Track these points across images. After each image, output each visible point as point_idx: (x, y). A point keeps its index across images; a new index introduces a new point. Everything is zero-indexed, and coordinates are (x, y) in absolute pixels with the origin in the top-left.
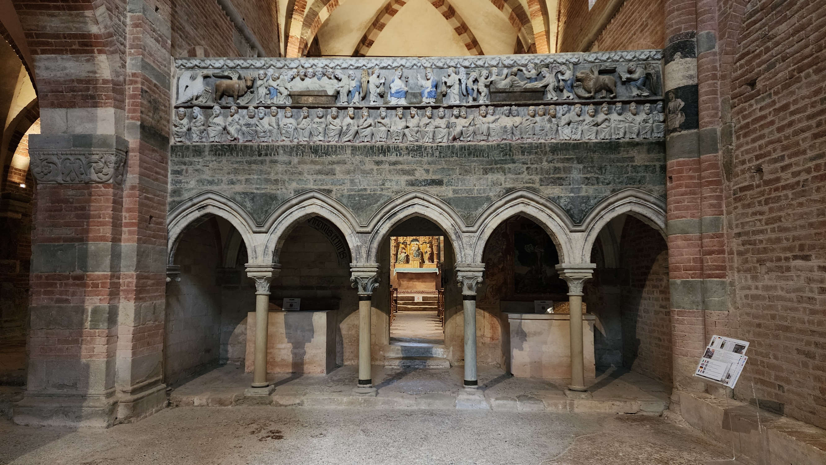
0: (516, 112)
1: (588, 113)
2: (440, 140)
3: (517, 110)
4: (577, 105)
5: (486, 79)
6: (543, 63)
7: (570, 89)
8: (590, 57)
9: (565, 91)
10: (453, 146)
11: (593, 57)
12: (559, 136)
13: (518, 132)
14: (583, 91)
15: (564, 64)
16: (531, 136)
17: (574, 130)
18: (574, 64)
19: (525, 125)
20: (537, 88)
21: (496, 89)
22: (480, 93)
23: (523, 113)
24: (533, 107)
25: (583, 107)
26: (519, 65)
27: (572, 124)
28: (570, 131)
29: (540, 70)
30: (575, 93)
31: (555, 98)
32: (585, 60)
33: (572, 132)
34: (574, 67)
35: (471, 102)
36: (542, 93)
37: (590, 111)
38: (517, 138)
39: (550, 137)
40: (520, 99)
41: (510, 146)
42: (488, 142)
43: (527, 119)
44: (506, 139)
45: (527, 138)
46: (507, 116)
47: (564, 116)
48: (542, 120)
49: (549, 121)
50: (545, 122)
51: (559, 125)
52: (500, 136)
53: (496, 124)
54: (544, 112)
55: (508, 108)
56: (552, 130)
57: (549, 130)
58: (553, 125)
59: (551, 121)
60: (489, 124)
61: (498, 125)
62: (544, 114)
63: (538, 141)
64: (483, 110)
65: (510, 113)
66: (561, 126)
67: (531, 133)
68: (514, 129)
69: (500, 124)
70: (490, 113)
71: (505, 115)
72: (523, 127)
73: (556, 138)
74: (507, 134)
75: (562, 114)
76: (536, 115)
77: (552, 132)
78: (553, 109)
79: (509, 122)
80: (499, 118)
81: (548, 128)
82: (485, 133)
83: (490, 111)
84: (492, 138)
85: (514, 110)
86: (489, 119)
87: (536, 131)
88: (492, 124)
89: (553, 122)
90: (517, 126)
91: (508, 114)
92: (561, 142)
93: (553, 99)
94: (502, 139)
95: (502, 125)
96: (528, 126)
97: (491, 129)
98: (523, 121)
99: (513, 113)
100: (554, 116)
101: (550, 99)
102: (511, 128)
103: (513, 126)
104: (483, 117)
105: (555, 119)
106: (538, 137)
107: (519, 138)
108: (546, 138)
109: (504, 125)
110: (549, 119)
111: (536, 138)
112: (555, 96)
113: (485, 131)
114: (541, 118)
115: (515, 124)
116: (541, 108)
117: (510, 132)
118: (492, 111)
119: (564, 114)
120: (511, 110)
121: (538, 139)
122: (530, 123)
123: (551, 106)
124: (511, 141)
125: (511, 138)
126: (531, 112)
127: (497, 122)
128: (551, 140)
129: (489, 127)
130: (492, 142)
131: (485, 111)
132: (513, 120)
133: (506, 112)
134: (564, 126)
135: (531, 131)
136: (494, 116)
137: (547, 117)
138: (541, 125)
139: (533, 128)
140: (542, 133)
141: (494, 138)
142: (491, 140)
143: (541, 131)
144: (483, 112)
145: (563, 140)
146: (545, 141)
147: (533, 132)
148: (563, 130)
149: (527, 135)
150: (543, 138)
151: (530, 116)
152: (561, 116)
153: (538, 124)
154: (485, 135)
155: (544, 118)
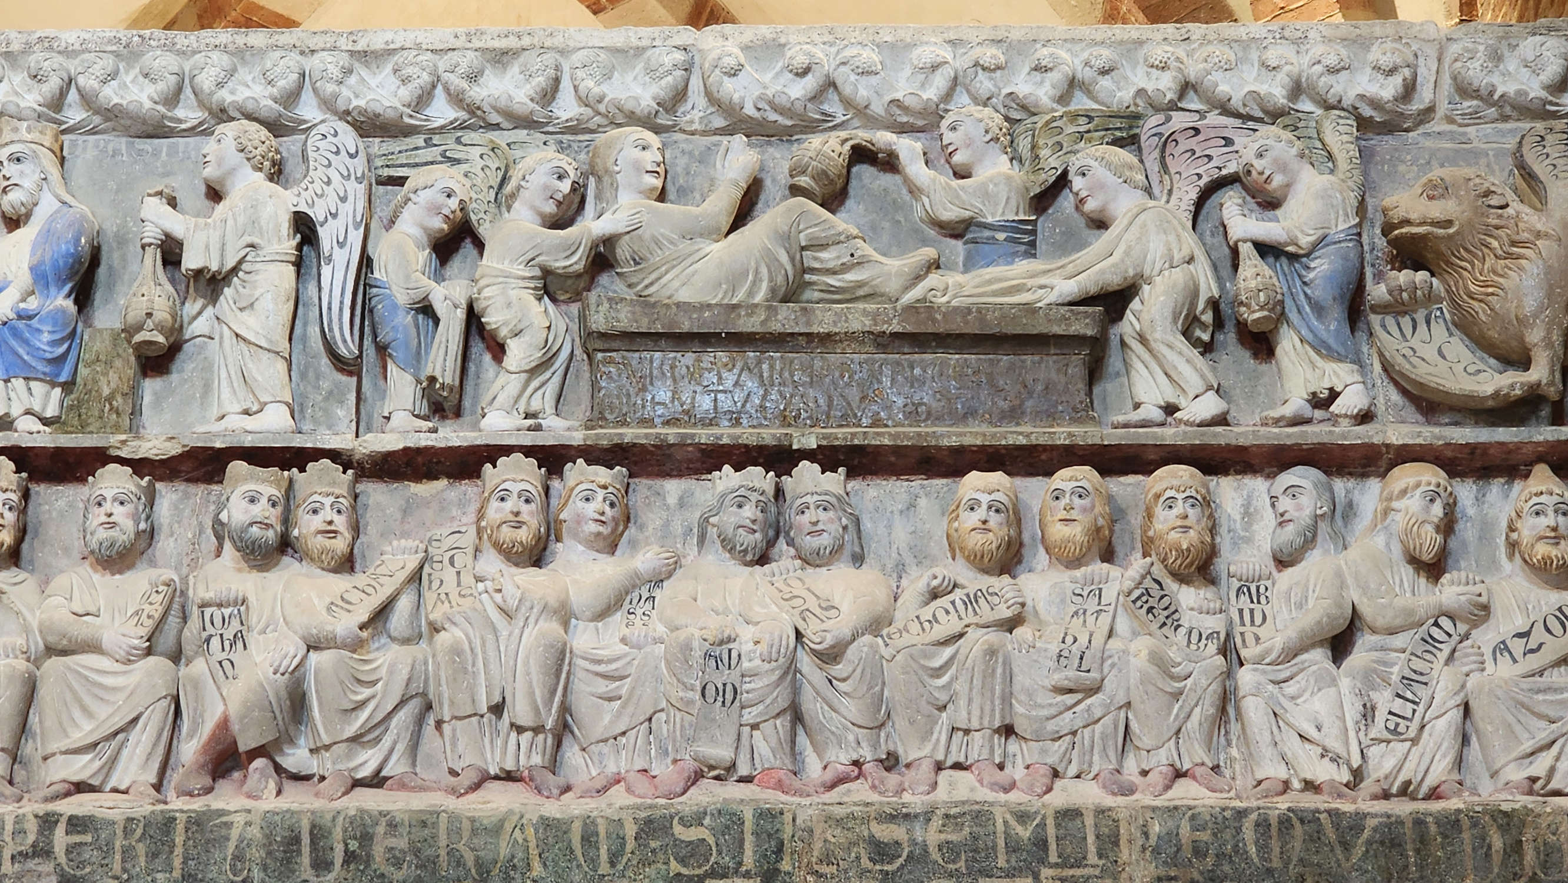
0: (831, 523)
1: (1513, 546)
2: (81, 767)
3: (842, 502)
4: (1406, 475)
5: (559, 222)
6: (1081, 102)
7: (1333, 325)
8: (1511, 64)
9: (1288, 344)
10: (197, 822)
11: (1532, 66)
12: (1250, 758)
13: (851, 709)
14: (1458, 348)
15: (1275, 115)
16: (978, 746)
17: (1384, 700)
18: (1364, 124)
19: (915, 636)
20: (1029, 309)
21: (644, 302)
22: (498, 350)
23: (901, 534)
24: (997, 478)
25: (1466, 491)
26: (862, 112)
27: (1364, 642)
28: (1352, 712)
29: (1052, 163)
30: (1387, 368)
31: (1209, 406)
32: (1464, 90)
33: (1368, 713)
34: (1365, 156)
35: (401, 419)
36: (1076, 365)
37: (1530, 528)
38: (841, 758)
39: (1163, 757)
40: (875, 408)
41: (770, 835)
42: (556, 792)
43: (935, 583)
44: (732, 767)
45: (939, 767)
46: (749, 558)
47: (1290, 569)
48: (1075, 599)
49: (1146, 607)
50: (1105, 620)
51: (1244, 653)
52: (674, 741)
53: (638, 622)
54: (1098, 530)
55: (757, 485)
56: (1177, 695)
57: (1151, 688)
58: (1188, 646)
59: (1166, 609)
60: (566, 624)
61: (657, 635)
62: (1095, 549)
63: (1046, 797)
64: (515, 496)
65: (771, 533)
66: (1267, 660)
67: (976, 713)
68: (804, 671)
69: (672, 631)
70: (579, 523)
71: (730, 551)
72: (898, 657)
73: (1216, 768)
74: (741, 716)
75: (1267, 548)
76: (1025, 551)
77: (1181, 707)
78: (1180, 502)
79: (757, 609)
80: (670, 575)
81: (1134, 677)
82: (528, 708)
83: (586, 505)
84: (596, 758)
85: (812, 507)
86: (567, 580)
87: (1019, 702)
88: (600, 624)
89: (1185, 622)
90: (833, 647)
91: (758, 536)
92: (1261, 803)
93: (1178, 415)
94: (696, 772)
95: (697, 634)
96: (948, 652)
97: (579, 674)
98: (900, 601)
99: (800, 529)
100: (1192, 564)
101: (1157, 415)
102: (781, 660)
103: (802, 644)
104: (517, 565)
105: (1202, 592)
106: (1044, 751)
107: (855, 757)
108: (1125, 765)
109: (711, 639)
110: (1143, 595)
111: (1028, 767)
112: (1197, 392)
113: (531, 686)
114: (1068, 584)
115: (824, 626)
116: (1068, 486)
117: (768, 701)
118: (607, 509)
119: (1291, 555)
120: (788, 502)
121: (1042, 772)
122: (967, 626)
123: (1161, 479)
124: (780, 786)
125: (778, 764)
126: (979, 525)
127: (648, 605)
128: (1168, 787)
129: (563, 653)
130: (588, 791)
131: (533, 506)
132: (799, 589)
133: (736, 514)
134: (1295, 656)
135: (970, 701)
136: (618, 553)
137: (1126, 569)
138: (1074, 648)
139: (994, 671)
140: (1079, 723)
141: (612, 758)
142: (585, 777)
143: (1069, 699)
144: (512, 518)
145: (1286, 785)
146: (1114, 794)
147: (993, 710)
148: (1282, 700)
149: (935, 736)
150: (1090, 766)
151: (968, 558)
152: (1257, 568)
153: (1037, 634)
154: (520, 730)
155: (1096, 580)
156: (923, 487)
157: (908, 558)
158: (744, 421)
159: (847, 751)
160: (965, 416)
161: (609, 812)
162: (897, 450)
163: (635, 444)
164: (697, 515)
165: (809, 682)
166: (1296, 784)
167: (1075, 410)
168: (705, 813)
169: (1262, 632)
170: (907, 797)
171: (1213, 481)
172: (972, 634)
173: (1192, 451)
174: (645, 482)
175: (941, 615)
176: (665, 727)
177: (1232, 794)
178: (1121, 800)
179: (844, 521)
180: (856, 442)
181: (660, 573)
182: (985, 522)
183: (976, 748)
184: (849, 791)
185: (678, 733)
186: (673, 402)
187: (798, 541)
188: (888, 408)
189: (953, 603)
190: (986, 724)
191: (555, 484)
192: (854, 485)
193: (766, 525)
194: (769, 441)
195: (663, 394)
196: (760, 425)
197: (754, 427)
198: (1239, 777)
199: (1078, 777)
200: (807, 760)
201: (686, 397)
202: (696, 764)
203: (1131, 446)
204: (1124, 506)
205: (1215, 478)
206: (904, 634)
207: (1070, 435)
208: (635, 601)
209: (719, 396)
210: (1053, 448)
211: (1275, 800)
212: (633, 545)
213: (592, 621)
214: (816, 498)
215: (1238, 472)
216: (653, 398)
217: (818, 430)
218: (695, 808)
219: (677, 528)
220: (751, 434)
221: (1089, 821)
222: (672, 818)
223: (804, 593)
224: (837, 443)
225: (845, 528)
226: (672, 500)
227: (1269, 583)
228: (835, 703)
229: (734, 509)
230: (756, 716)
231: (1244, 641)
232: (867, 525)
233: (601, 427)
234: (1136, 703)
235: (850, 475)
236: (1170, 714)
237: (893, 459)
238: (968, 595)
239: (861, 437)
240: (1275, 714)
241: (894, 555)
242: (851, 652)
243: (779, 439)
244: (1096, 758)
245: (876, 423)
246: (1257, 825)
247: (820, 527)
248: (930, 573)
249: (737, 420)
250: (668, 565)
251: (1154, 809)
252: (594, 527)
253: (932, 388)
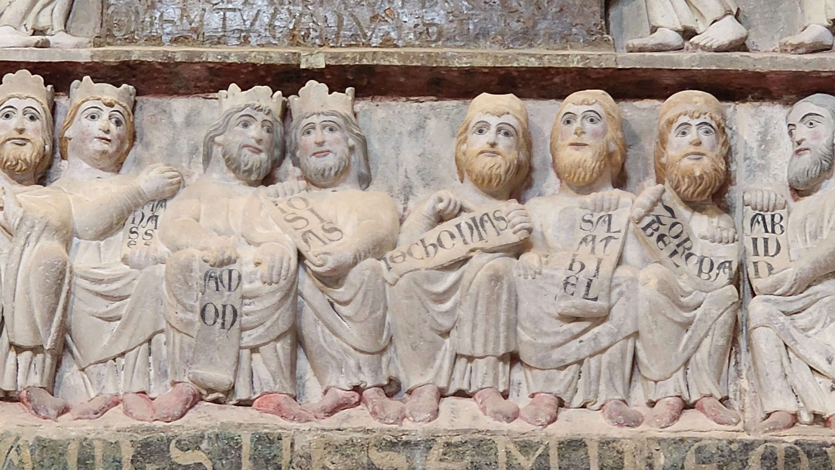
0: (337, 144)
3: (349, 122)
12: (760, 390)
13: (353, 332)
19: (418, 260)
23: (409, 156)
24: (508, 100)
31: (727, 31)
38: (341, 383)
39: (671, 388)
40: (385, 27)
41: (267, 461)
42: (53, 413)
43: (441, 206)
44: (230, 391)
45: (442, 394)
46: (253, 177)
47: (807, 199)
48: (584, 225)
49: (656, 234)
50: (614, 247)
51: (756, 283)
52: (173, 363)
53: (140, 241)
54: (610, 155)
55: (263, 104)
56: (686, 325)
57: (660, 318)
58: (699, 275)
59: (677, 237)
60: (67, 244)
61: (158, 255)
62: (607, 175)
63: (550, 426)
64: (20, 112)
65: (277, 153)
66: (779, 291)
67: (480, 340)
68: (304, 293)
69: (173, 251)
70: (83, 141)
71: (234, 171)
72: (401, 282)
73: (724, 400)
74: (241, 338)
75: (784, 176)
76: (536, 176)
77: (690, 338)
78: (694, 129)
79: (260, 230)
80: (173, 194)
81: (643, 307)
82: (27, 328)
83: (92, 123)
84: (94, 378)
85: (318, 127)
86: (70, 197)
87: (524, 328)
88: (102, 243)
89: (697, 250)
90: (334, 270)
91: (263, 156)
92: (767, 436)
93: (694, 39)
94: (195, 396)
95: (198, 254)
96: (452, 276)
97: (79, 293)
98: (405, 224)
99: (306, 150)
100: (704, 191)
101: (675, 39)
102: (282, 282)
103: (305, 267)
104: (20, 182)
105: (715, 220)
106: (548, 380)
107: (355, 382)
108: (632, 395)
109: (212, 260)
110: (653, 222)
111: (533, 396)
112: (715, 17)
113: (30, 306)
114: (577, 210)
115: (325, 249)
116: (580, 110)
117: (268, 324)
118: (113, 127)
119: (807, 184)
120: (294, 122)
121: (546, 401)
122: (473, 250)
123: (675, 104)
124: (279, 410)
125: (277, 388)
126: (487, 147)
127: (151, 225)
128: (675, 419)
129: (62, 273)
130: (86, 412)
131: (38, 123)
132: (301, 209)
133: (242, 134)
134: (809, 286)
135: (474, 327)
136: (123, 171)
137: (637, 195)
138: (581, 276)
139: (499, 297)
140: (585, 352)
141: (111, 378)
142: (84, 399)
143: (576, 327)
144: (16, 135)
145: (795, 418)
146: (620, 425)
147: (498, 337)
148: (793, 331)
149: (438, 362)
150: (596, 396)
151: (475, 182)
152: (773, 197)
153: (544, 259)
154: (19, 349)
155: (606, 206)
156: (433, 108)
157: (416, 180)
158: (253, 40)
159: (348, 376)
160: (477, 37)
161: (106, 435)
162: (406, 70)
163: (142, 63)
164: (203, 133)
165: (310, 304)
166: (805, 417)
167: (590, 32)
168: (203, 437)
169: (775, 262)
170: (407, 425)
171: (730, 108)
172: (477, 259)
173: (709, 77)
174: (152, 100)
175: (446, 240)
176: (164, 348)
177: (740, 426)
178: (626, 432)
179: (351, 142)
180: (365, 62)
181: (163, 192)
182: (493, 145)
183: (480, 375)
184: (349, 417)
185: (177, 356)
186: (181, 19)
187: (303, 161)
188: (399, 28)
189: (458, 226)
190: (490, 351)
191: (62, 101)
192: (362, 105)
193: (273, 144)
194: (277, 60)
195: (172, 13)
196: (269, 44)
197: (263, 46)
198: (748, 410)
199: (584, 407)
200: (308, 384)
201: (195, 14)
202: (195, 387)
203: (646, 70)
204: (638, 131)
205: (732, 104)
206: (408, 257)
207: (583, 58)
208: (137, 220)
209: (228, 14)
210: (567, 71)
211: (782, 433)
212: (139, 163)
213: (95, 239)
214: (323, 118)
215: (757, 99)
216: (161, 16)
217: (326, 49)
218: (192, 432)
219: (184, 146)
220: (259, 52)
221: (593, 451)
222: (169, 441)
223: (307, 214)
224: (345, 63)
225: (352, 149)
226: (178, 119)
227: (784, 213)
228: (336, 325)
229: (240, 128)
230: (257, 338)
231: (757, 271)
232: (375, 146)
233: (109, 44)
234: (644, 333)
235: (358, 95)
236: (678, 345)
237: (402, 80)
238: (474, 219)
239: (370, 58)
240: (786, 346)
241: (402, 178)
242: (354, 276)
243: (287, 59)
244: (602, 387)
245: (387, 42)
246: (764, 458)
247: (326, 147)
248: (435, 196)
249: (246, 39)
250: (172, 184)
251: (660, 441)
252: (99, 146)
253: (443, 8)
